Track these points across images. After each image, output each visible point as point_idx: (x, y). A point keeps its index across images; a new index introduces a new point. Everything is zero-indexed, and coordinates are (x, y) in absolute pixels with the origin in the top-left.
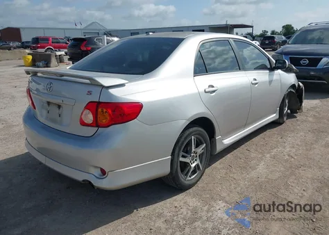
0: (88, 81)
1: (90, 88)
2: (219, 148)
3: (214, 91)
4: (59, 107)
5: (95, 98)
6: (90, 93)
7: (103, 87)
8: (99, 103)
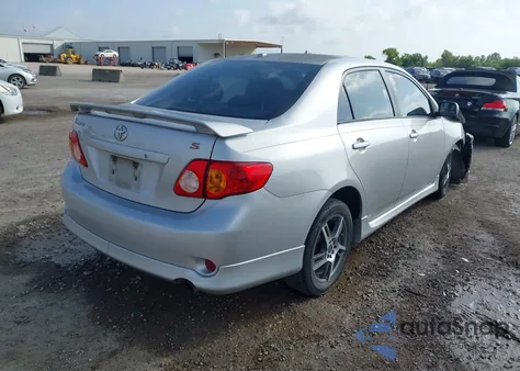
0: (193, 128)
1: (196, 139)
2: (364, 233)
3: (364, 148)
4: (136, 165)
5: (203, 154)
6: (196, 146)
7: (217, 137)
8: (210, 163)
